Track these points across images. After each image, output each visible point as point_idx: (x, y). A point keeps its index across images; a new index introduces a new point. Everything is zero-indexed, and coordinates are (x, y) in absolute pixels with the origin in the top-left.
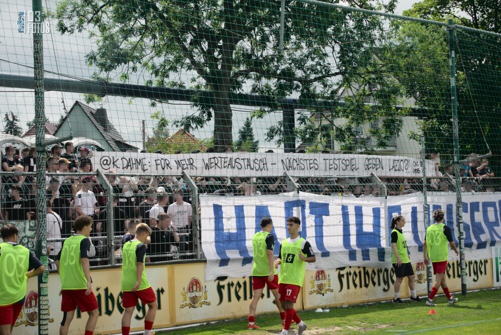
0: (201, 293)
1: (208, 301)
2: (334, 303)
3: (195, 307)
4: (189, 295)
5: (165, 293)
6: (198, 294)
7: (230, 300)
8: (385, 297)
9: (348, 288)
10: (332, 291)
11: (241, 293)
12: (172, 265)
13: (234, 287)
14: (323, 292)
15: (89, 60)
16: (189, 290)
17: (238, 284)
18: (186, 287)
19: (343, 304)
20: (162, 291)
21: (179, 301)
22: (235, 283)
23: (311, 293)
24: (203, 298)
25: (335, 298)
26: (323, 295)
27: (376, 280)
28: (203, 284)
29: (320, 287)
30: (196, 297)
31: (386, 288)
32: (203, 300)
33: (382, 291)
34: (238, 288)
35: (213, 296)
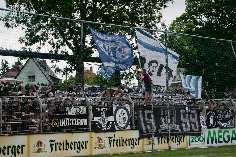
0: (42, 147)
1: (46, 150)
2: (107, 153)
3: (39, 153)
4: (37, 148)
5: (25, 147)
6: (41, 147)
7: (56, 150)
8: (131, 151)
9: (114, 146)
10: (106, 147)
11: (62, 147)
12: (29, 135)
13: (58, 145)
14: (101, 148)
15: (20, 41)
16: (37, 146)
17: (60, 143)
18: (36, 144)
19: (110, 153)
20: (24, 146)
21: (32, 150)
22: (59, 143)
23: (95, 148)
24: (43, 149)
25: (107, 150)
26: (101, 149)
27: (128, 143)
28: (43, 143)
29: (100, 146)
30: (40, 149)
31: (133, 147)
32: (43, 150)
33: (131, 148)
34: (60, 145)
35: (48, 148)
